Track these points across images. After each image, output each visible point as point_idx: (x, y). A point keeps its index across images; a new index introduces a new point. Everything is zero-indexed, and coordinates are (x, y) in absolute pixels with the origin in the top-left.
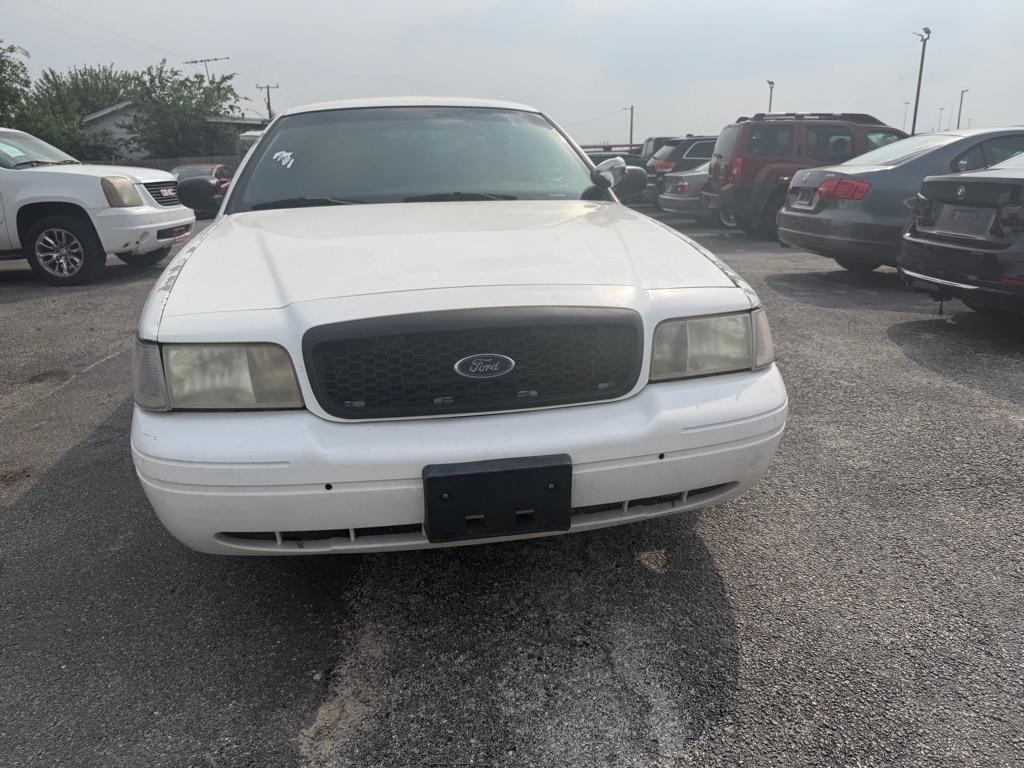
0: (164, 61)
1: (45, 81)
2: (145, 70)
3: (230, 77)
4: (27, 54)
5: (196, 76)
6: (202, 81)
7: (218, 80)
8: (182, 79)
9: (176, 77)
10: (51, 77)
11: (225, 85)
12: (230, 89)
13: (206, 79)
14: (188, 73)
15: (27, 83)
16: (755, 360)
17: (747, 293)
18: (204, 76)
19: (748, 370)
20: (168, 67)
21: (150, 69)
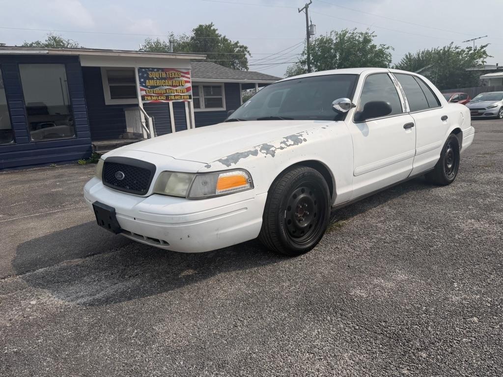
0: (452, 43)
1: (405, 59)
3: (484, 47)
4: (393, 49)
5: (467, 48)
6: (471, 50)
7: (478, 48)
8: (460, 50)
9: (457, 50)
10: (409, 57)
11: (483, 50)
12: (484, 53)
13: (473, 49)
14: (463, 47)
16: (189, 194)
17: (205, 166)
18: (471, 47)
19: (184, 198)
20: (454, 46)
21: (444, 48)
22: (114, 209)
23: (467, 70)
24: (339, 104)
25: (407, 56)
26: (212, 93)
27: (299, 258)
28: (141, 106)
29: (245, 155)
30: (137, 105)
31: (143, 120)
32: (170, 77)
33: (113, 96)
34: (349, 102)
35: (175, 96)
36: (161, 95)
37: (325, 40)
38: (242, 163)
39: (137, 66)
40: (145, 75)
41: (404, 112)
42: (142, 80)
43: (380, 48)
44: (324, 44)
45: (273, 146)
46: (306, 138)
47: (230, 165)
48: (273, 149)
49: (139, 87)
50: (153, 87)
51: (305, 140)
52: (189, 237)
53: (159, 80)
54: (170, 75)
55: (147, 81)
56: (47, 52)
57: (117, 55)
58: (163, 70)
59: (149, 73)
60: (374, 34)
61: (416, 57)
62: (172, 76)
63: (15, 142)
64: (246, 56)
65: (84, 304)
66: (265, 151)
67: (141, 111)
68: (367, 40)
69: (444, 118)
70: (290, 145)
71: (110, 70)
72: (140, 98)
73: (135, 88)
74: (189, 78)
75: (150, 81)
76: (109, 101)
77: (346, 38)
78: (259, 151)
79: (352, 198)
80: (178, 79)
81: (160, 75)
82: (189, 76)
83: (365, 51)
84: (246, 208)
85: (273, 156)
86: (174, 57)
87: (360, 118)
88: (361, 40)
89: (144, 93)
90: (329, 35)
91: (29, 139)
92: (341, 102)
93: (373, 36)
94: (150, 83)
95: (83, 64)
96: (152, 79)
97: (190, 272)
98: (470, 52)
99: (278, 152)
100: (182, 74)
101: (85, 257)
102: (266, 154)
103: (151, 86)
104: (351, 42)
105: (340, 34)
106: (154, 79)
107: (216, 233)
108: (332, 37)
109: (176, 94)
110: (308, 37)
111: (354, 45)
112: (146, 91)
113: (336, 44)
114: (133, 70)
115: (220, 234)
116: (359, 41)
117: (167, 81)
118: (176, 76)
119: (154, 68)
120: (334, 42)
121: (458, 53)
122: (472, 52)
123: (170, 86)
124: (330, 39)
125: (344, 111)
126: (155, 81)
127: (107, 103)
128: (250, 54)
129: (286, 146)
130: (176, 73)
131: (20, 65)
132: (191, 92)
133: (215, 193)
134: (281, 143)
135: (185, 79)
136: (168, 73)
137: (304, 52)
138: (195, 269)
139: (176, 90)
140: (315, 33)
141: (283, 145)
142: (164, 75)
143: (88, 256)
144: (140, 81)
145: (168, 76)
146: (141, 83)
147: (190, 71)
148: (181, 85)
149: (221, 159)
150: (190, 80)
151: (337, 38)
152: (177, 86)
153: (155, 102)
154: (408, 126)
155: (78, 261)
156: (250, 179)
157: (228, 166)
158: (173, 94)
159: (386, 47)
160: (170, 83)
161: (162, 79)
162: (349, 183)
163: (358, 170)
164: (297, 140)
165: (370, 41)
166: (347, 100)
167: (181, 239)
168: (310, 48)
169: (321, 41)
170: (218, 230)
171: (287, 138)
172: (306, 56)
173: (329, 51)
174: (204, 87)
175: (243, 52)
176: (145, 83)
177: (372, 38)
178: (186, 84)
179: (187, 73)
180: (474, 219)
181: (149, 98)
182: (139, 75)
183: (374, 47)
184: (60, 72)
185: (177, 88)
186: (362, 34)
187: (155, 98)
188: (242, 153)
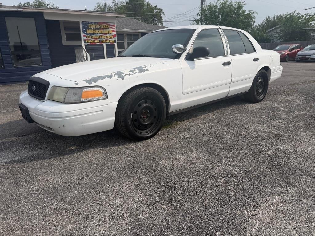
0: (296, 10)
1: (266, 20)
2: (289, 14)
4: (257, 14)
5: (305, 14)
7: (313, 14)
8: (300, 15)
9: (299, 15)
14: (303, 13)
15: (254, 22)
16: (64, 100)
17: (75, 84)
18: (308, 14)
19: (62, 102)
20: (296, 12)
21: (290, 13)
22: (27, 108)
23: (303, 29)
24: (176, 48)
25: (267, 18)
26: (132, 39)
27: (141, 142)
28: (84, 46)
29: (102, 78)
30: (81, 46)
31: (85, 55)
32: (103, 28)
33: (68, 40)
34: (182, 47)
35: (105, 40)
36: (96, 39)
37: (212, 6)
38: (99, 83)
39: (81, 20)
40: (86, 26)
41: (225, 54)
42: (84, 30)
43: (249, 12)
44: (211, 8)
45: (124, 73)
46: (148, 69)
47: (92, 83)
48: (123, 75)
49: (82, 34)
50: (91, 34)
51: (147, 70)
52: (64, 126)
53: (95, 29)
54: (103, 26)
55: (88, 30)
56: (22, 9)
57: (67, 12)
58: (98, 23)
59: (89, 25)
60: (244, 3)
61: (273, 19)
62: (103, 27)
63: (4, 67)
64: (161, 15)
65: (6, 163)
66: (118, 76)
67: (83, 50)
68: (240, 7)
69: (256, 60)
70: (136, 73)
71: (65, 22)
72: (83, 41)
73: (80, 34)
74: (115, 29)
75: (89, 30)
76: (65, 42)
77: (226, 5)
78: (113, 76)
79: (183, 108)
80: (107, 29)
81: (96, 27)
82: (115, 27)
83: (238, 14)
84: (103, 111)
85: (123, 79)
86: (104, 15)
87: (190, 58)
88: (236, 6)
89: (85, 38)
90: (215, 3)
91: (13, 65)
92: (177, 47)
93: (244, 4)
94: (89, 31)
95: (45, 19)
96: (91, 29)
97: (74, 148)
98: (307, 17)
99: (126, 77)
100: (110, 26)
101: (19, 137)
102: (118, 78)
103: (90, 34)
104: (230, 8)
105: (223, 2)
106: (92, 29)
107: (82, 124)
108: (217, 4)
109: (106, 39)
110: (202, 4)
111: (231, 10)
112: (86, 36)
113: (219, 9)
114: (78, 22)
115: (85, 126)
116: (234, 7)
117: (100, 30)
118: (107, 27)
119: (92, 22)
120: (219, 8)
121: (299, 17)
122: (308, 17)
123: (102, 34)
124: (216, 6)
125: (179, 52)
126: (92, 30)
127: (64, 44)
128: (164, 14)
129: (132, 74)
130: (106, 25)
131: (6, 18)
132: (116, 38)
133: (81, 100)
134: (130, 71)
135: (112, 29)
136: (101, 25)
137: (198, 14)
138: (77, 146)
139: (106, 36)
140: (206, 1)
141: (131, 73)
142: (98, 27)
143: (20, 136)
144: (83, 30)
145: (101, 28)
146: (83, 32)
147: (115, 24)
148: (109, 33)
149: (86, 80)
150: (116, 30)
151: (220, 6)
152: (107, 34)
153: (93, 44)
154: (226, 64)
155: (14, 139)
156: (106, 93)
157: (90, 84)
158: (104, 39)
159: (252, 12)
160: (102, 32)
161: (97, 29)
162: (179, 98)
163: (186, 91)
164: (141, 70)
165: (241, 8)
166: (181, 46)
167: (59, 127)
168: (202, 12)
169: (210, 6)
170: (83, 123)
171: (135, 69)
172: (199, 17)
173: (215, 13)
174: (127, 35)
175: (160, 12)
176: (86, 32)
177: (243, 5)
178: (113, 33)
179: (114, 26)
180: (261, 123)
181: (89, 41)
182: (82, 26)
183: (244, 11)
184: (31, 23)
185: (107, 35)
186: (237, 3)
187: (92, 41)
188: (101, 77)
